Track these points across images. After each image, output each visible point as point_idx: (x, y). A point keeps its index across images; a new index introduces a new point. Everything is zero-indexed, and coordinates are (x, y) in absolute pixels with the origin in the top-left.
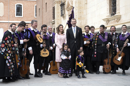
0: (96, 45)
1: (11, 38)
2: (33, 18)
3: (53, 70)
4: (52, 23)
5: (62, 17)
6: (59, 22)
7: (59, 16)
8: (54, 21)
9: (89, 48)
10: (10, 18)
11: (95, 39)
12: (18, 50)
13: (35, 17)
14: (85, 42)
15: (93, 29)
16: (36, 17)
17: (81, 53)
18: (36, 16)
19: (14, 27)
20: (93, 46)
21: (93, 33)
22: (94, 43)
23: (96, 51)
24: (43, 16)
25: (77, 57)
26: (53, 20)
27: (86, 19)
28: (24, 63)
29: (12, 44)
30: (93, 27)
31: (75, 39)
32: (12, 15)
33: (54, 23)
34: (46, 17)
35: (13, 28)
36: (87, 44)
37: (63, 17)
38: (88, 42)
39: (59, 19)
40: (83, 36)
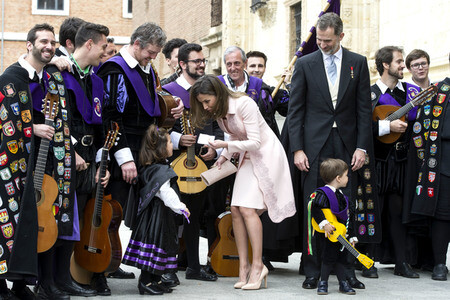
0: (433, 138)
1: (24, 97)
2: (117, 18)
3: (225, 257)
4: (209, 42)
5: (257, 13)
6: (243, 38)
7: (243, 10)
8: (218, 35)
9: (402, 153)
10: (9, 20)
11: (432, 110)
12: (63, 161)
13: (126, 14)
14: (384, 126)
15: (423, 63)
16: (130, 16)
17: (341, 176)
18: (130, 10)
19: (45, 41)
20: (418, 142)
21: (422, 81)
22: (424, 130)
23: (432, 170)
24: (162, 9)
25: (313, 196)
26: (213, 31)
27: (373, 22)
28: (99, 221)
29: (24, 125)
30: (421, 54)
31: (335, 114)
32: (16, 6)
33: (219, 43)
34: (181, 13)
35: (39, 45)
36: (392, 132)
37: (263, 15)
38: (399, 124)
39: (243, 22)
40: (373, 96)
